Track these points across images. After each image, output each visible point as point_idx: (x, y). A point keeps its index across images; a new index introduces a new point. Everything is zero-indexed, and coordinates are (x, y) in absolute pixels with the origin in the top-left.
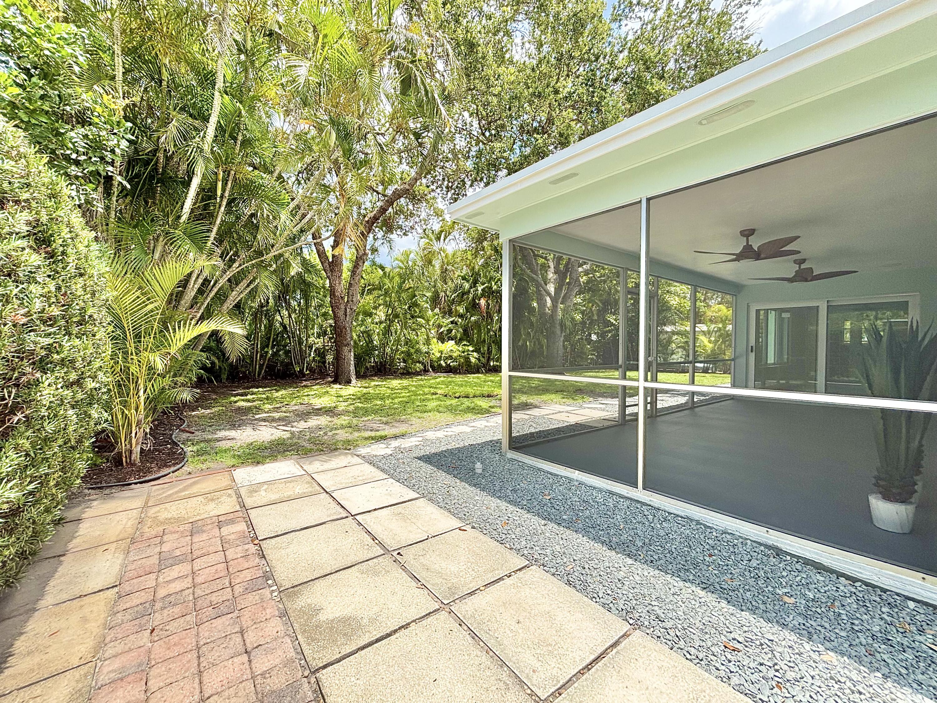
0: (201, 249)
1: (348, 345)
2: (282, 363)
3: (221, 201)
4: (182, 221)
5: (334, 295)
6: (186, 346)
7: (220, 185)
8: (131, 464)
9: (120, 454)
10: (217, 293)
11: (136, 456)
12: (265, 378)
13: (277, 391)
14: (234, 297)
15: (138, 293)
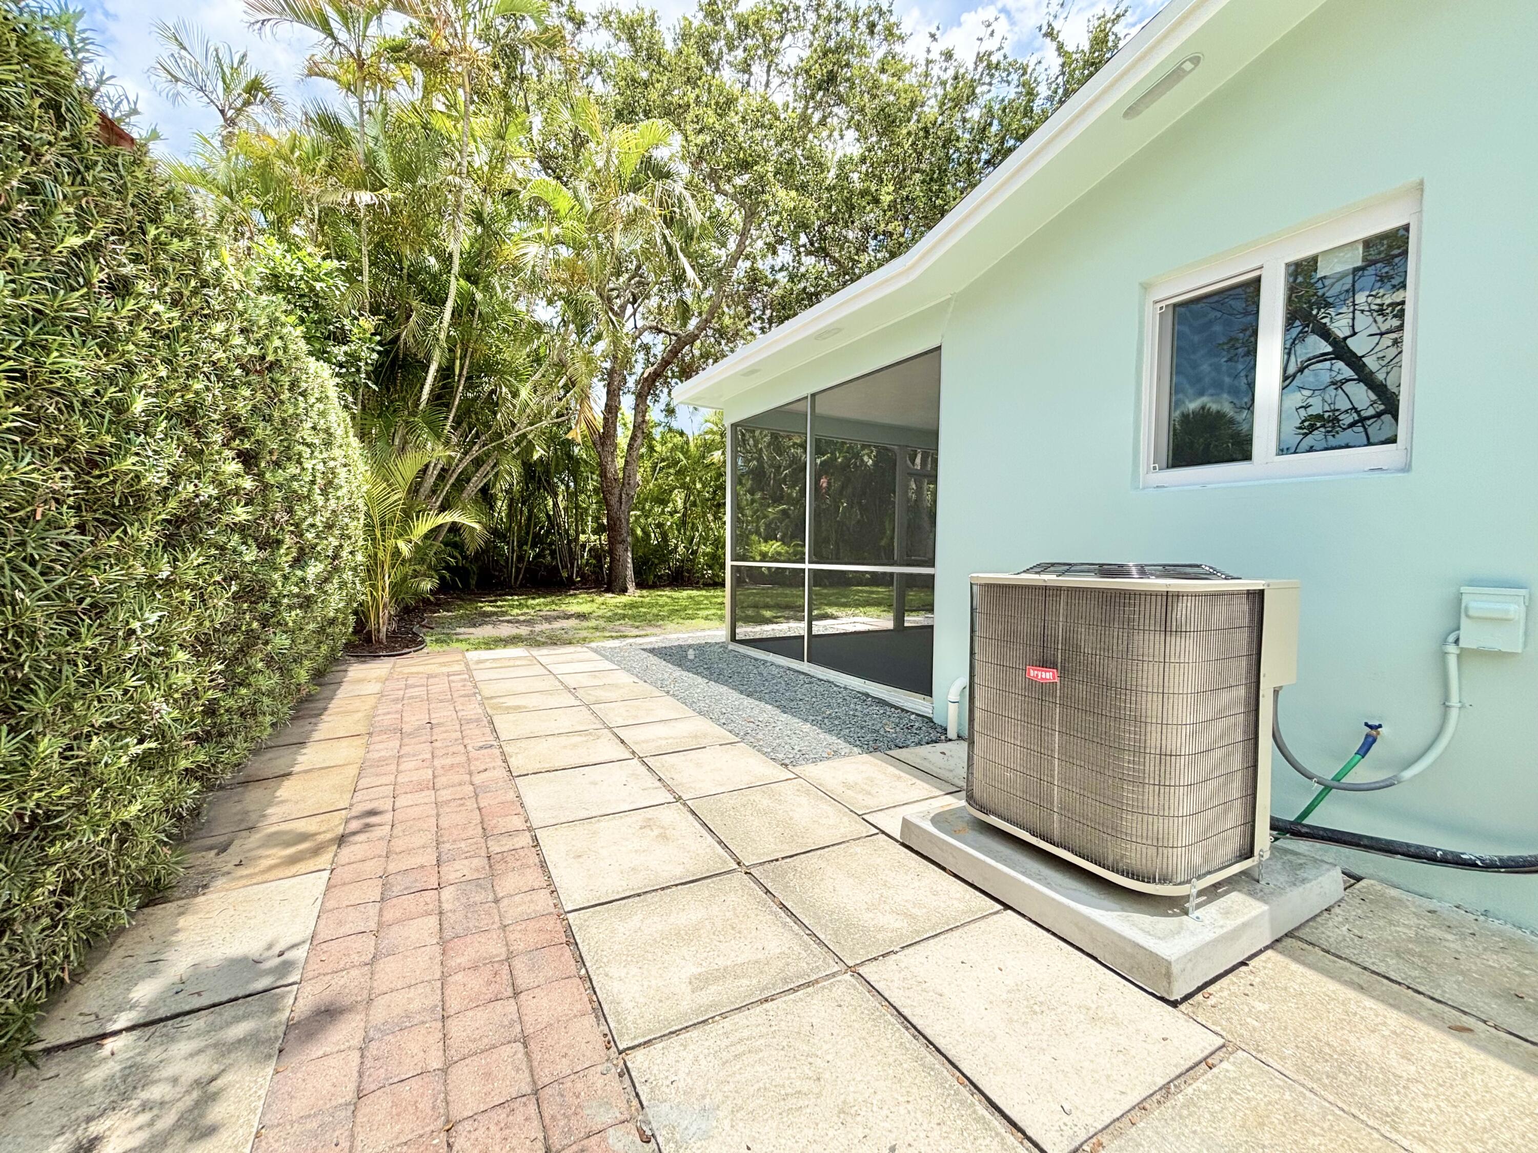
0: (438, 437)
1: (623, 541)
2: (546, 567)
3: (459, 381)
4: (421, 408)
5: (606, 476)
6: (426, 537)
7: (458, 362)
8: (379, 642)
9: (370, 632)
10: (457, 479)
11: (383, 635)
12: (522, 586)
13: (534, 598)
14: (476, 483)
15: (384, 485)
